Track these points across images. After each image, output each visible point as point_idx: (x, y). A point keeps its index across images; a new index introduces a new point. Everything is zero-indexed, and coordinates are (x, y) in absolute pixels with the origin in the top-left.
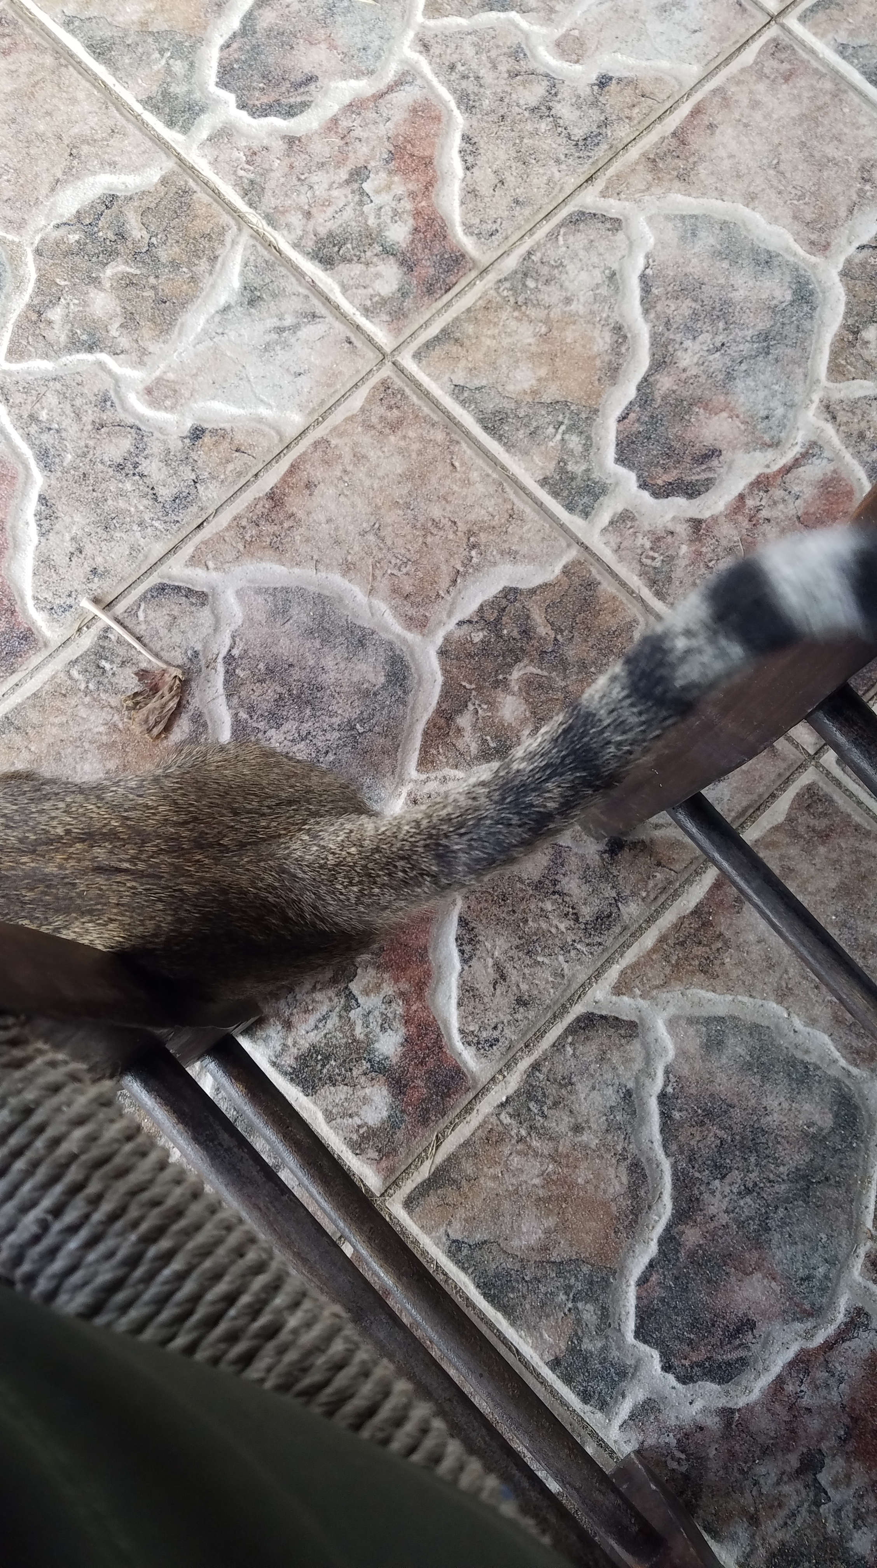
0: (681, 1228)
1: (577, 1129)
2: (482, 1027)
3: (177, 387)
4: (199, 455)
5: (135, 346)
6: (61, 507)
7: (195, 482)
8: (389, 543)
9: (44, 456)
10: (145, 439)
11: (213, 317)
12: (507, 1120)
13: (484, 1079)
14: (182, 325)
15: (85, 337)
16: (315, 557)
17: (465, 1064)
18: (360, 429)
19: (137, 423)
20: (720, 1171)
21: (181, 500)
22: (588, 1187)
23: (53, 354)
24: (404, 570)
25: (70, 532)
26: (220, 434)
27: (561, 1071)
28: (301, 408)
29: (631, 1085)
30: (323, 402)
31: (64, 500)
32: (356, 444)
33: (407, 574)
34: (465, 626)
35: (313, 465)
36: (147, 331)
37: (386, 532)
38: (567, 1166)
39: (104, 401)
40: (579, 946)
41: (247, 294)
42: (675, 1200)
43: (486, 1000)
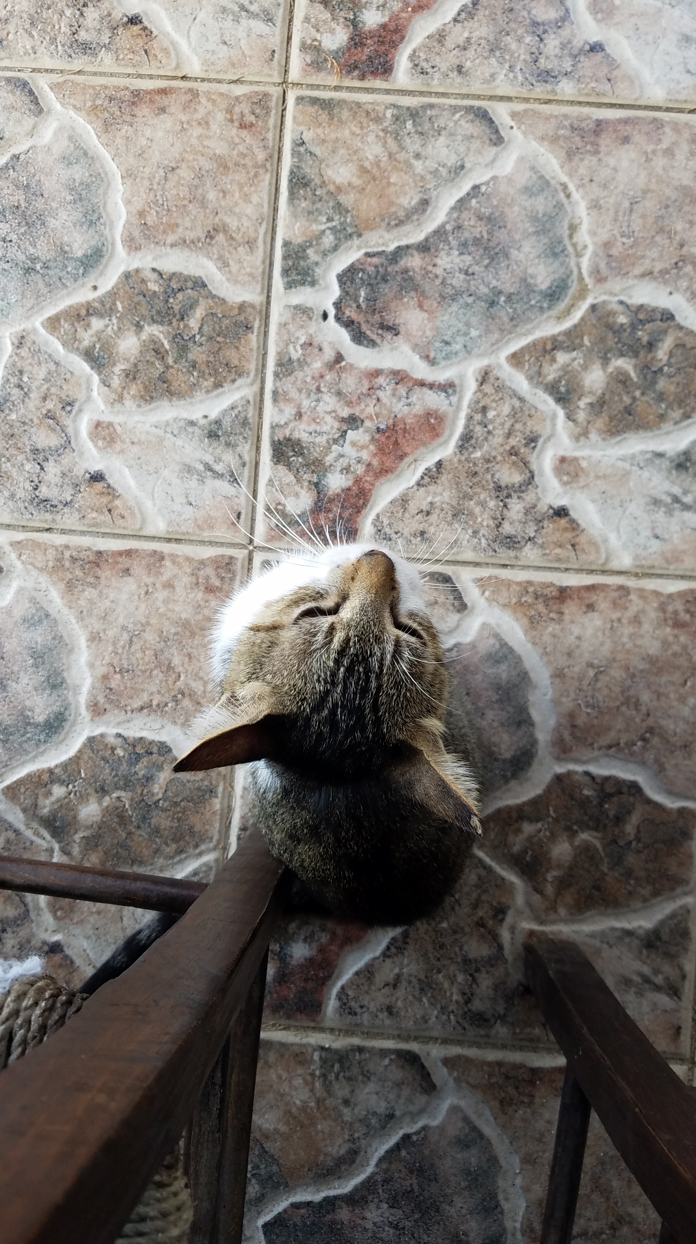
0: (344, 1205)
1: (346, 1102)
2: (355, 999)
3: (580, 474)
4: (549, 526)
5: (585, 424)
6: (444, 478)
7: (529, 539)
8: (599, 685)
9: (467, 439)
10: (530, 487)
11: (647, 452)
12: (316, 1056)
13: (328, 1024)
14: (625, 439)
15: (563, 389)
16: (548, 650)
17: (327, 1006)
18: (656, 605)
19: (536, 473)
20: (394, 1203)
21: (511, 542)
22: (321, 1135)
23: (535, 382)
24: (589, 710)
25: (434, 497)
26: (574, 526)
27: (371, 1066)
28: (637, 557)
29: (398, 1113)
30: (653, 567)
31: (450, 476)
32: (643, 611)
33: (588, 714)
34: (587, 778)
35: (605, 597)
36: (600, 423)
37: (604, 679)
38: (321, 1113)
39: (532, 440)
40: (452, 1017)
41: (682, 458)
42: (356, 1189)
43: (373, 987)
